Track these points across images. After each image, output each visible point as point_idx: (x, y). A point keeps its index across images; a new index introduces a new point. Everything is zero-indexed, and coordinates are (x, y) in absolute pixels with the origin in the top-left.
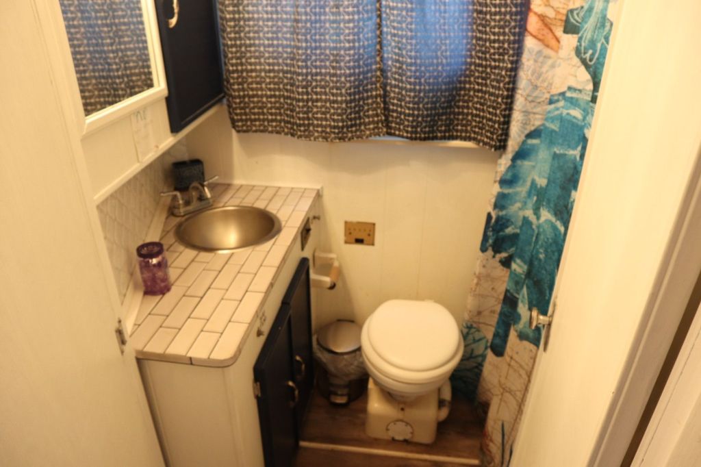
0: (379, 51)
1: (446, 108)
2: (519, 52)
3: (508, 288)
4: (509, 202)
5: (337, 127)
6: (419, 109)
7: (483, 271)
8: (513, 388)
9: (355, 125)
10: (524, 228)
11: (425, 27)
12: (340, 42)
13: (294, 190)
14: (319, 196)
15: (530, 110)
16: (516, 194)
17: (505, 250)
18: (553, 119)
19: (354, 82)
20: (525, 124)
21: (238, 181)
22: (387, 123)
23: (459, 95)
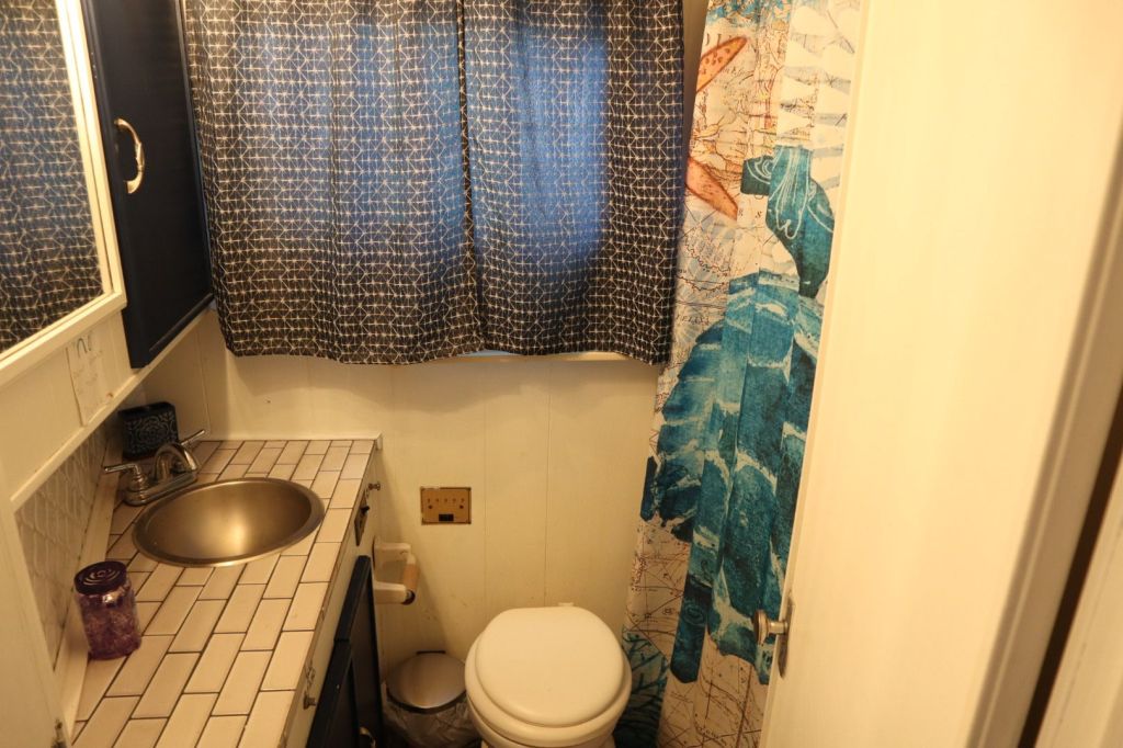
0: (468, 221)
1: (575, 302)
2: (678, 219)
3: (692, 573)
4: (679, 439)
5: (407, 341)
6: (534, 307)
7: (648, 548)
8: (720, 732)
9: (435, 336)
10: (708, 479)
11: (537, 185)
12: (407, 208)
13: (334, 444)
14: (376, 449)
15: (702, 302)
16: (689, 426)
17: (680, 514)
18: (738, 315)
19: (431, 270)
20: (695, 321)
21: (236, 435)
22: (485, 331)
23: (593, 283)
